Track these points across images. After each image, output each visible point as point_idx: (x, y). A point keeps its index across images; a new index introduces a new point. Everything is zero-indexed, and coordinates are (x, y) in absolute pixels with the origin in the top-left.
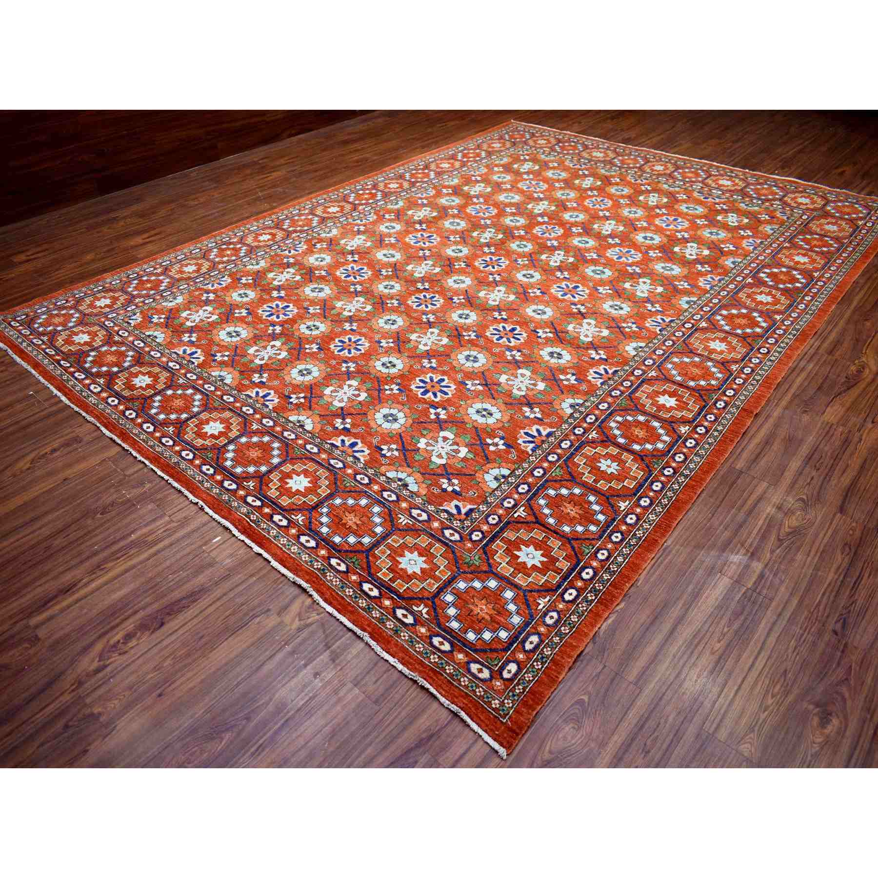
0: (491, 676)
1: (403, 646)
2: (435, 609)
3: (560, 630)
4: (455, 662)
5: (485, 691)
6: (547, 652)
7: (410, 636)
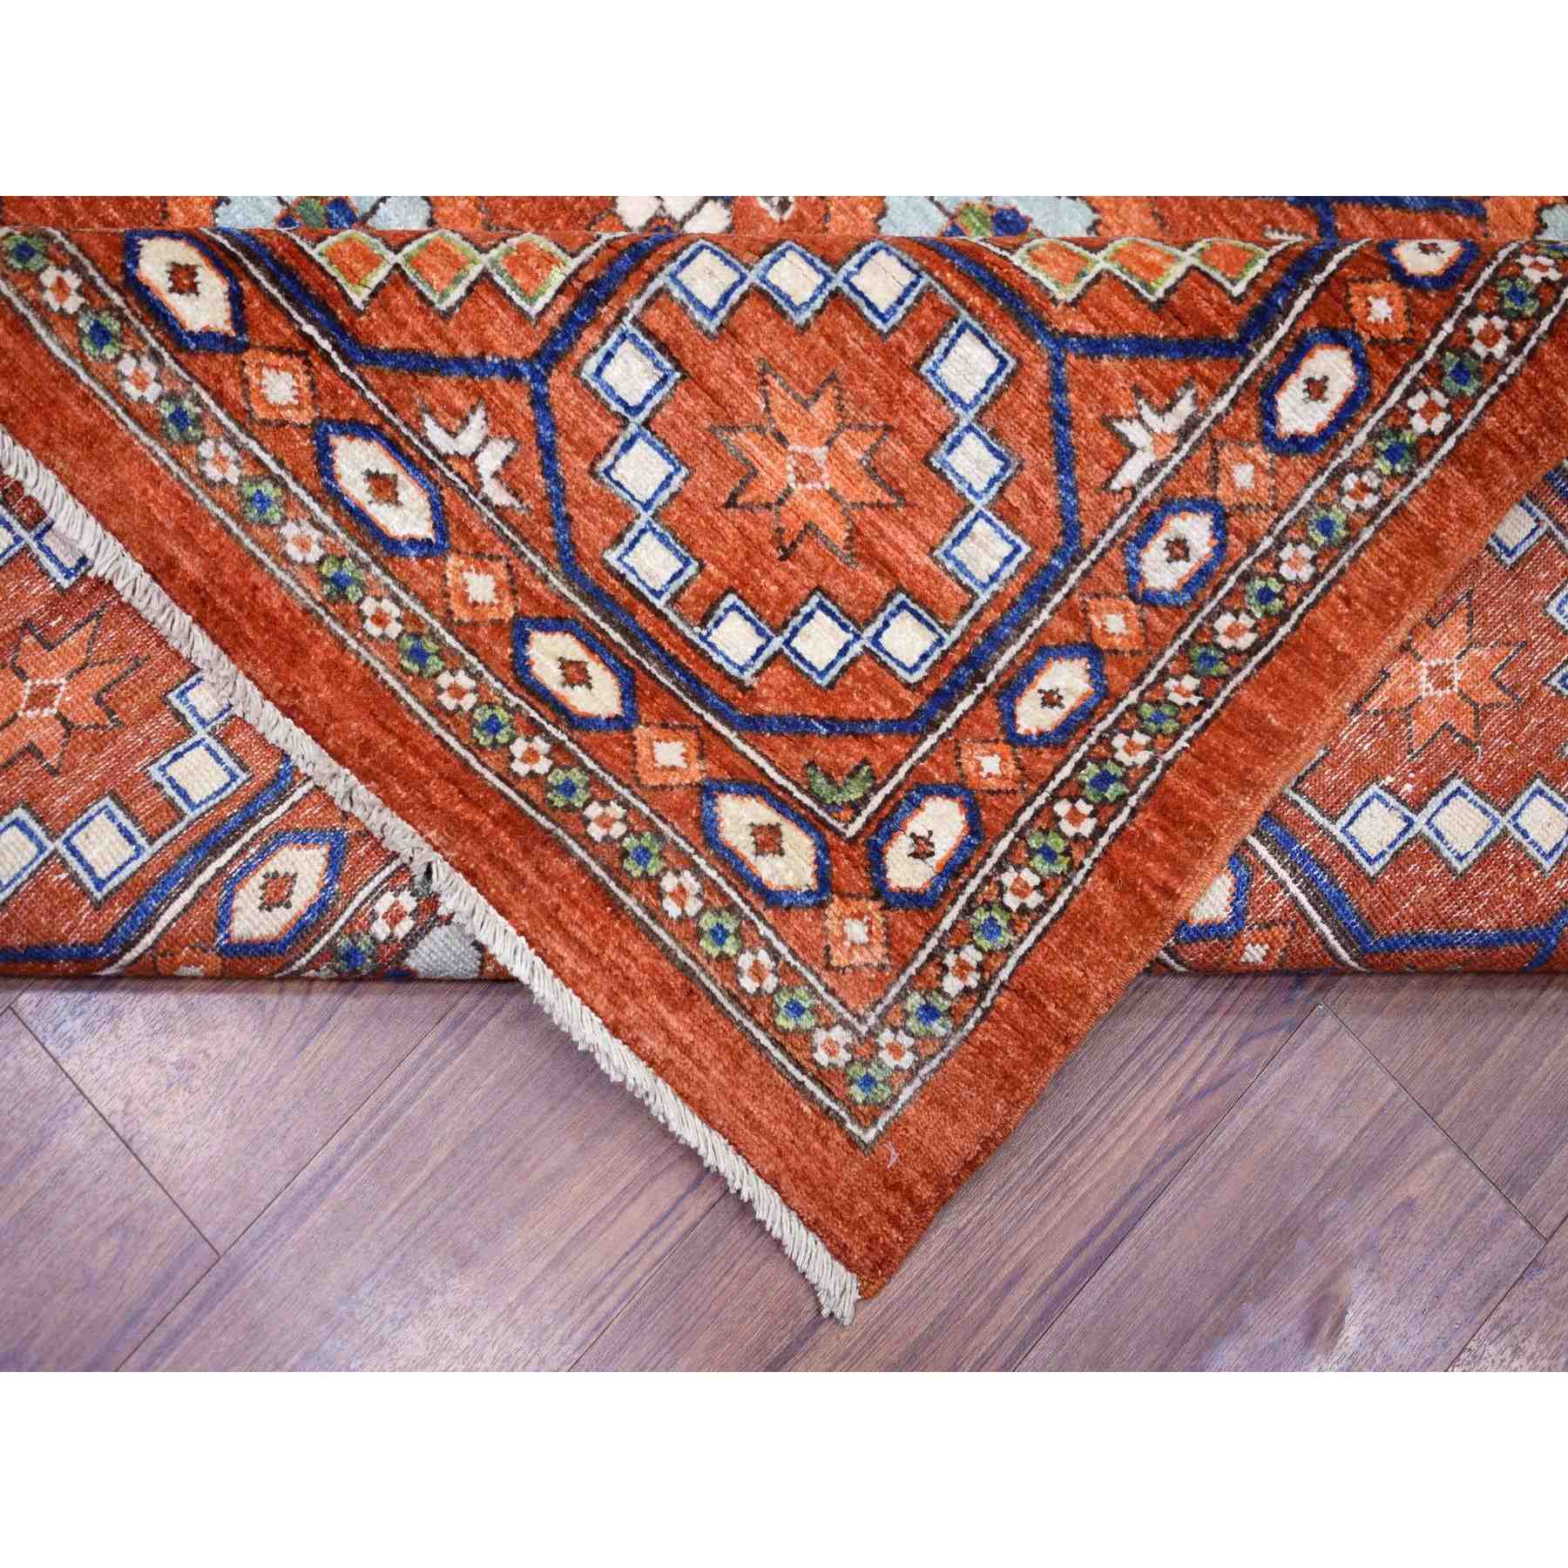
0: (823, 876)
1: (370, 679)
2: (548, 452)
3: (1205, 634)
4: (634, 783)
5: (783, 971)
6: (1131, 751)
7: (409, 619)
